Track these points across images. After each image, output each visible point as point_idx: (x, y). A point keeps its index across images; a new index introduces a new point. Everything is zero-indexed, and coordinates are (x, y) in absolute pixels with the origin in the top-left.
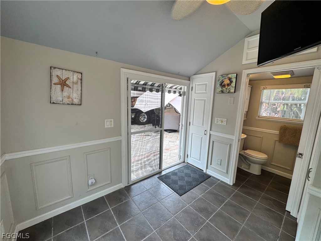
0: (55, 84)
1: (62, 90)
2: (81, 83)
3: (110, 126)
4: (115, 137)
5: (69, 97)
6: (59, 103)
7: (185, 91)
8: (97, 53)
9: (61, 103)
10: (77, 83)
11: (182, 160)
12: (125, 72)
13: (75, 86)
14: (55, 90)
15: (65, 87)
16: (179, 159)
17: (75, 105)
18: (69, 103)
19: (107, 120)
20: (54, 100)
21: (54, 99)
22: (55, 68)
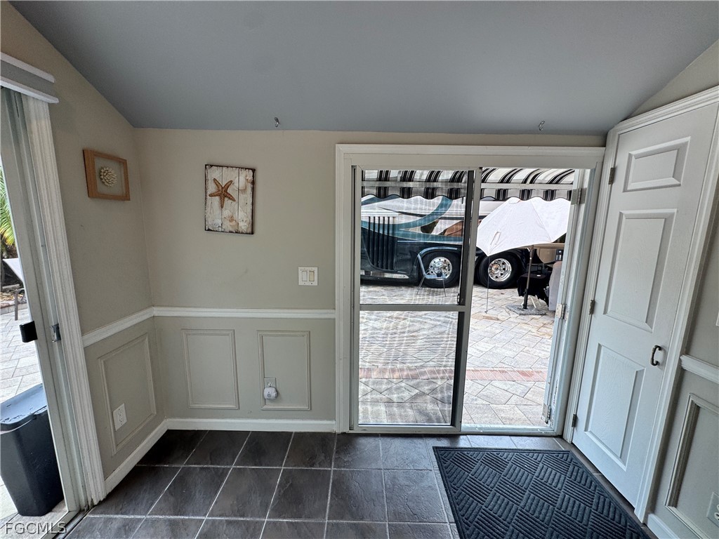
0: (211, 195)
1: (222, 207)
2: (253, 189)
3: (308, 284)
4: (321, 309)
5: (232, 219)
6: (217, 229)
7: (586, 186)
8: (277, 120)
9: (220, 229)
10: (244, 190)
11: (552, 427)
12: (347, 154)
13: (242, 196)
14: (211, 205)
15: (226, 199)
16: (544, 419)
17: (242, 233)
18: (231, 230)
19: (303, 268)
20: (210, 225)
21: (210, 223)
22: (211, 166)
